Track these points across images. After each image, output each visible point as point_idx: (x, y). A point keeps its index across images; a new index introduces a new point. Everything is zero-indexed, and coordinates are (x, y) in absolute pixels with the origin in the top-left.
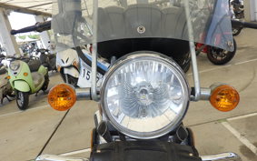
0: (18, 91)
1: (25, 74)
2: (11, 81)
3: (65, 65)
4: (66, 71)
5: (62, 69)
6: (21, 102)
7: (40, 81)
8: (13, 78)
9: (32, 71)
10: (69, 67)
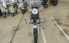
0: (12, 13)
1: (13, 9)
2: (10, 11)
3: (21, 7)
4: (21, 8)
5: (20, 8)
6: (13, 15)
7: (15, 10)
8: (10, 10)
9: (14, 8)
10: (22, 7)
